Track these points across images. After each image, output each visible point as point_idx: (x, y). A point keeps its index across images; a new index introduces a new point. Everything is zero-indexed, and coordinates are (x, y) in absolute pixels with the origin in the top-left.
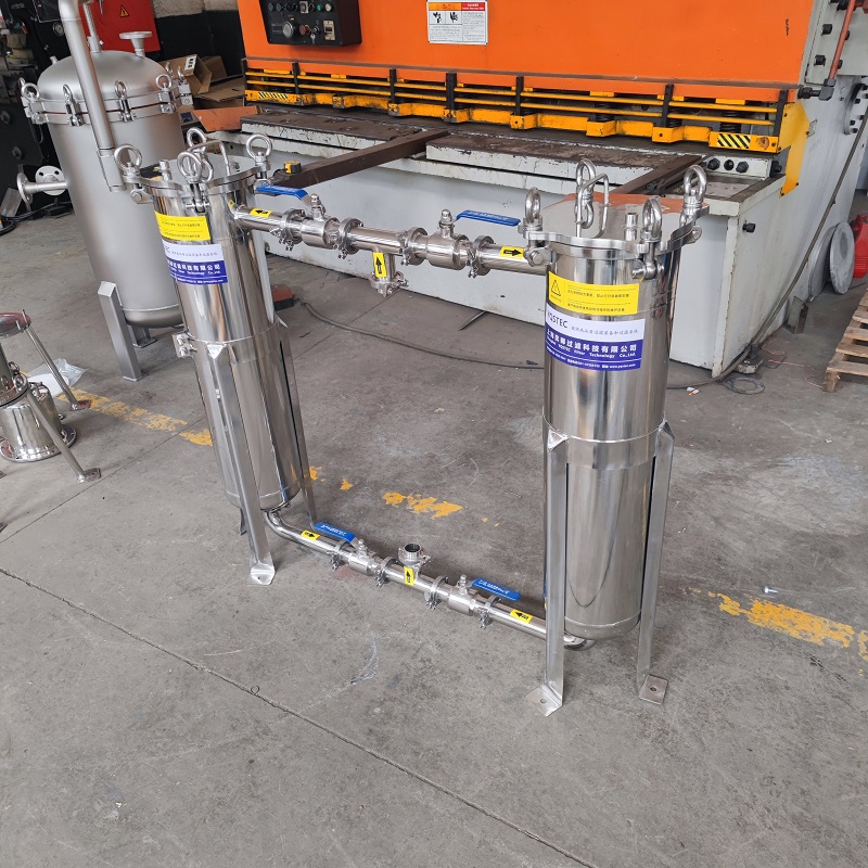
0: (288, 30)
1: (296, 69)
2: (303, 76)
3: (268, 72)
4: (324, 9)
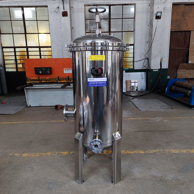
0: (41, 72)
1: (39, 78)
2: (40, 79)
3: (32, 79)
4: (48, 69)
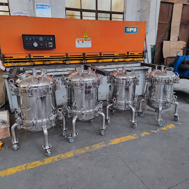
0: (35, 45)
2: (32, 57)
4: (49, 39)
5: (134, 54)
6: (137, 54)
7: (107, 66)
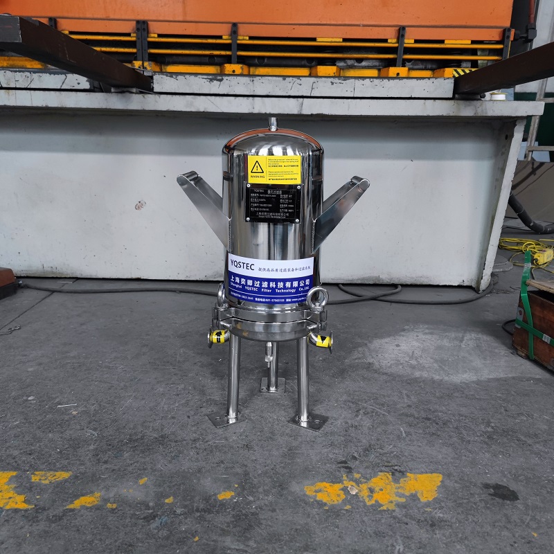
5: (442, 42)
6: (465, 43)
7: (225, 78)
